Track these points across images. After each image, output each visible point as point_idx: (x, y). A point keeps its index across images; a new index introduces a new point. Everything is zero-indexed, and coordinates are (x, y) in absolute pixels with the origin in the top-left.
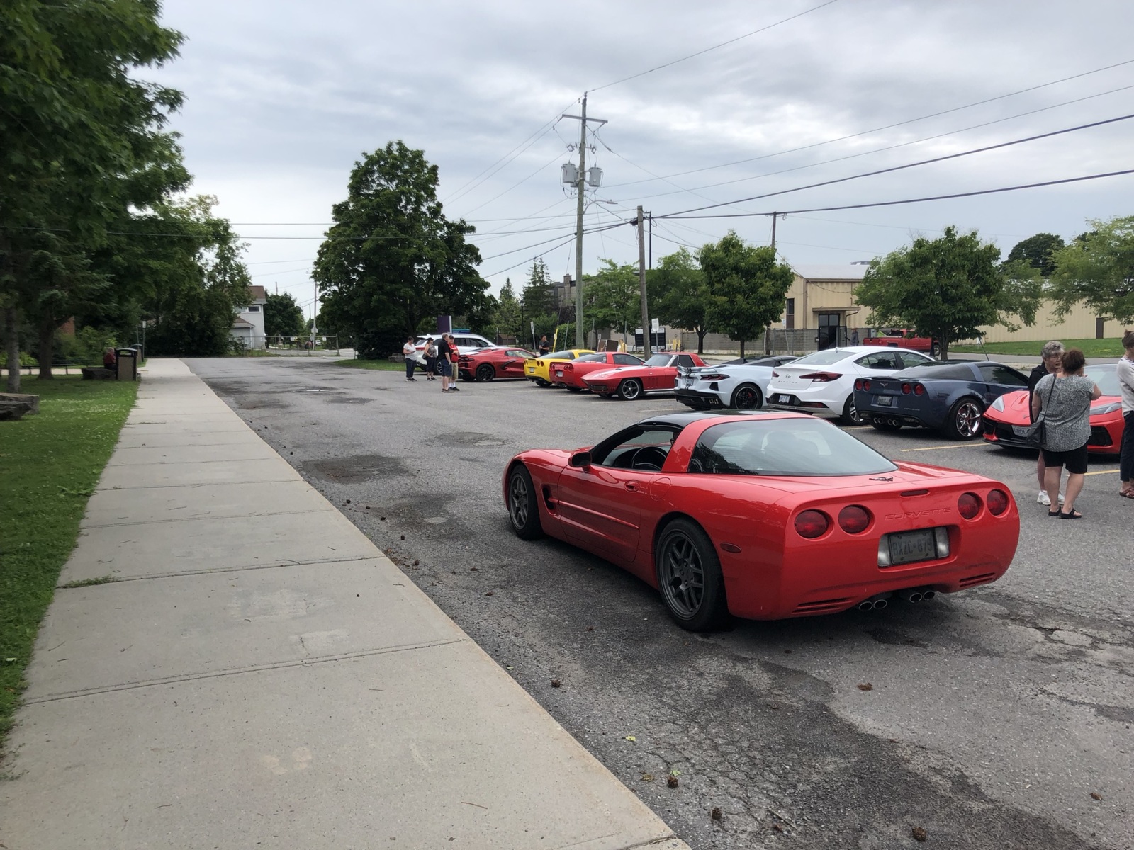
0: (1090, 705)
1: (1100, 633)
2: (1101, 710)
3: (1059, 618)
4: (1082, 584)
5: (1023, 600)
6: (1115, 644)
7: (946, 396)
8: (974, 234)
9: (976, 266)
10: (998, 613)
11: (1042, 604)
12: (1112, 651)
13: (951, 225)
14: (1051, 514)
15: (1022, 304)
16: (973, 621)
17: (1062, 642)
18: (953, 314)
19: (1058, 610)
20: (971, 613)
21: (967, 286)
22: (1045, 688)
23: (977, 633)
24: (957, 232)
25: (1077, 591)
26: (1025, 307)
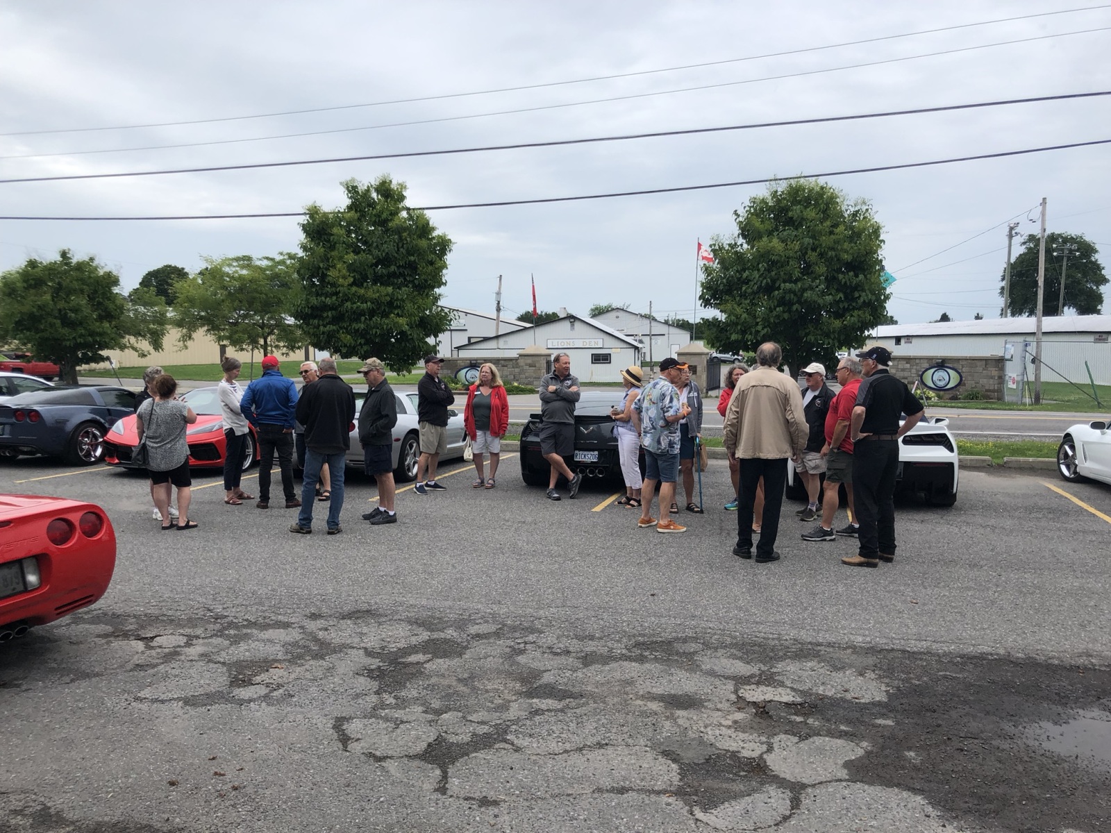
0: (179, 699)
1: (196, 630)
2: (188, 702)
3: (161, 624)
4: (184, 589)
5: (129, 616)
6: (206, 638)
7: (65, 422)
8: (92, 259)
9: (95, 292)
10: (102, 633)
11: (146, 615)
12: (203, 645)
13: (66, 248)
14: (164, 528)
15: (150, 330)
16: (75, 647)
17: (160, 647)
18: (74, 338)
19: (160, 618)
20: (74, 639)
21: (87, 311)
22: (139, 695)
23: (78, 658)
24: (73, 256)
25: (179, 596)
26: (152, 333)
